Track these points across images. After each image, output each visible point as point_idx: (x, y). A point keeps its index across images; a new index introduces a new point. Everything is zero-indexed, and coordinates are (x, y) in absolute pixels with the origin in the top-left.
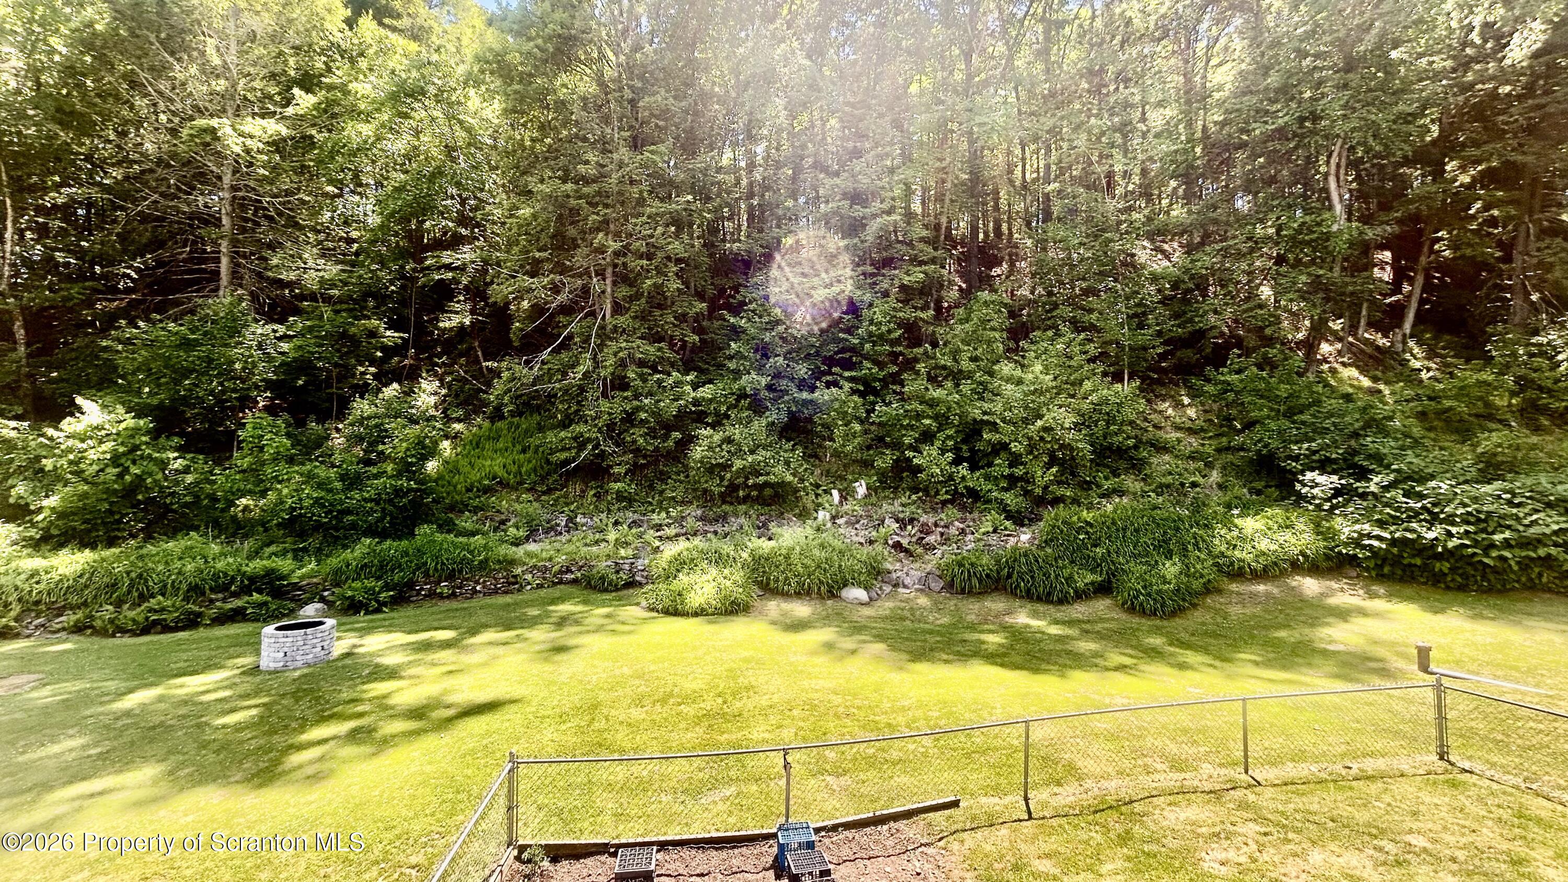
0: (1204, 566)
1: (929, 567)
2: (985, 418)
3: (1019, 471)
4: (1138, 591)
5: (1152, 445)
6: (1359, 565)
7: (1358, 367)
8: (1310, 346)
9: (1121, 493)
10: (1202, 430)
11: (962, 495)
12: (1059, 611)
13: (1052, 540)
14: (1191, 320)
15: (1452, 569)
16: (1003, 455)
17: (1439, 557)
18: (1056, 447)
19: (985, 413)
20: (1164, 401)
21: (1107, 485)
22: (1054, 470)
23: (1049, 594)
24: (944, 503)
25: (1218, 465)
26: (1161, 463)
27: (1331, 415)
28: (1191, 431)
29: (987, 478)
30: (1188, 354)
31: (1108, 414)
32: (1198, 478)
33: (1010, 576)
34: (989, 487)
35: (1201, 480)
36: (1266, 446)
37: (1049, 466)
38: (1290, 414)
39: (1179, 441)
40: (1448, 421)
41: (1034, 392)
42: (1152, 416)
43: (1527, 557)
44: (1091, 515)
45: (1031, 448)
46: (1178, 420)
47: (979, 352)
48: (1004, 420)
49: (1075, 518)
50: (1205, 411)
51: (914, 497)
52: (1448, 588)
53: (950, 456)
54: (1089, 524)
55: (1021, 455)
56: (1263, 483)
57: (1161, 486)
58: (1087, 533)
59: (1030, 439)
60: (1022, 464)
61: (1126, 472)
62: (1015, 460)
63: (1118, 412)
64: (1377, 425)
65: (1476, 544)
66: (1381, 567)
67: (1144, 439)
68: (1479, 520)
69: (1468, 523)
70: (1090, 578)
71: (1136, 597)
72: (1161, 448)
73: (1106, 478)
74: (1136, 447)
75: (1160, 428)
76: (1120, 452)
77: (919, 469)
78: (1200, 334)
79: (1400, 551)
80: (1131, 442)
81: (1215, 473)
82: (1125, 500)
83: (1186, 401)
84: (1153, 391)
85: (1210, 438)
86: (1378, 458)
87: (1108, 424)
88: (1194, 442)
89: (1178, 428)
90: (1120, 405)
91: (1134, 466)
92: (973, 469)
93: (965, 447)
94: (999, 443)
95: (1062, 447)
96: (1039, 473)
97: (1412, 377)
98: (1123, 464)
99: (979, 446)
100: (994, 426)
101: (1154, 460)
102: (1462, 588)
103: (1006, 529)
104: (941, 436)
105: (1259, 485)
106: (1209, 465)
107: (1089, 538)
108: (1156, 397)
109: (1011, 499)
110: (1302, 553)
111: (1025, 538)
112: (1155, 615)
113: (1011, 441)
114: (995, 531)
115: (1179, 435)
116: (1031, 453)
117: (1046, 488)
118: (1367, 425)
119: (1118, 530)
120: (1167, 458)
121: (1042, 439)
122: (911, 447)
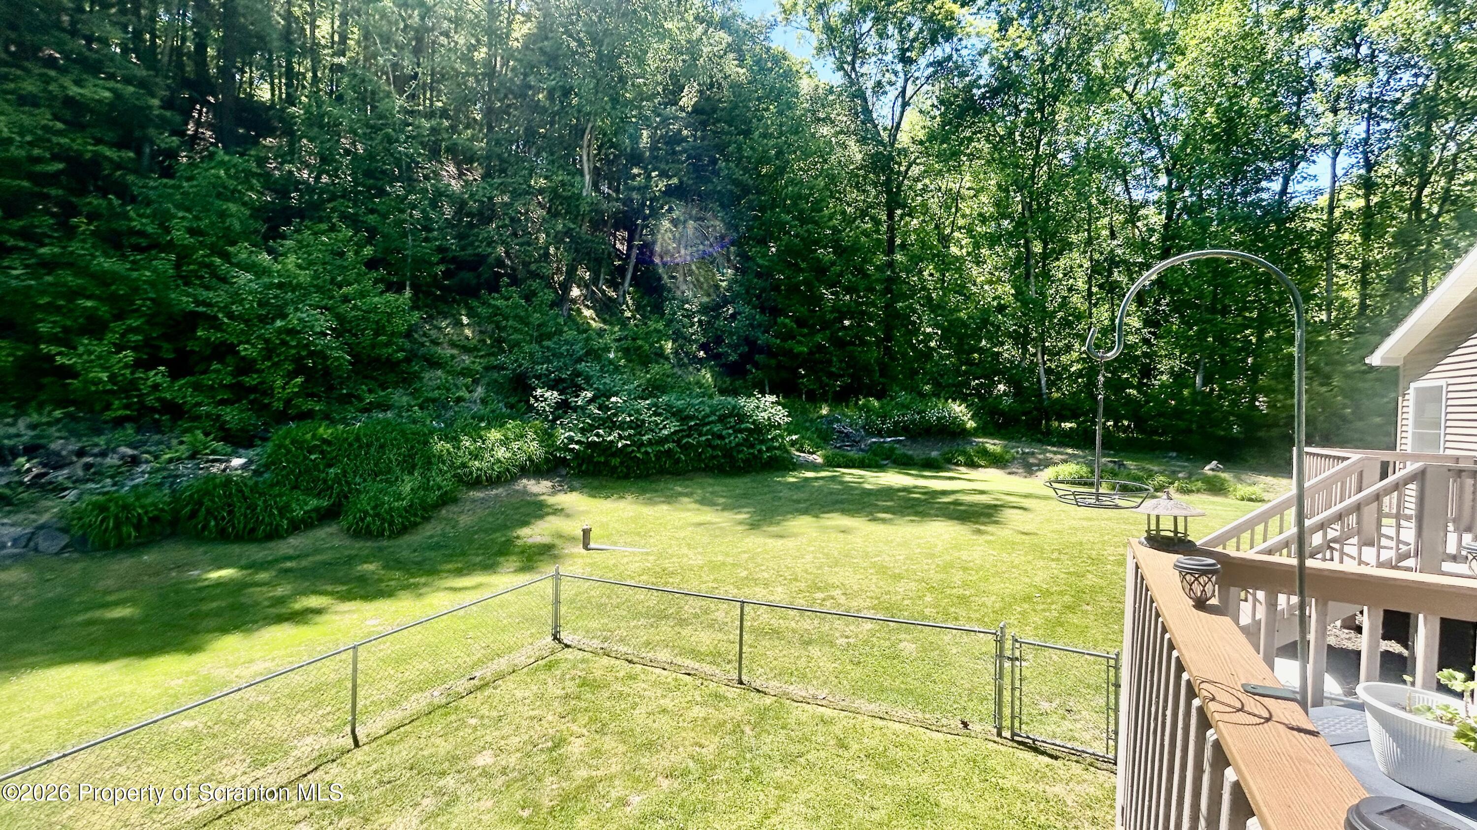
0: (442, 480)
1: (45, 518)
2: (201, 309)
3: (252, 380)
4: (366, 513)
5: (427, 360)
6: (569, 465)
7: (595, 311)
8: (566, 287)
9: (384, 407)
10: (475, 349)
11: (153, 410)
12: (264, 549)
13: (273, 463)
14: (472, 244)
15: (622, 463)
16: (230, 359)
17: (614, 455)
18: (304, 353)
19: (198, 303)
20: (446, 318)
21: (369, 398)
22: (299, 380)
23: (253, 530)
24: (119, 422)
25: (484, 381)
26: (434, 377)
27: (567, 342)
28: (466, 349)
29: (197, 387)
30: (467, 276)
31: (377, 323)
32: (463, 393)
33: (193, 514)
34: (199, 399)
35: (467, 395)
36: (520, 366)
37: (292, 375)
38: (540, 340)
39: (453, 357)
40: (639, 356)
41: (280, 286)
42: (432, 332)
43: (659, 451)
44: (330, 431)
45: (269, 352)
46: (455, 338)
47: (204, 224)
48: (231, 316)
49: (309, 436)
50: (481, 332)
51: (58, 413)
52: (619, 478)
53: (128, 355)
54: (325, 441)
55: (254, 361)
56: (516, 399)
57: (428, 400)
58: (322, 452)
59: (267, 341)
60: (258, 371)
61: (396, 386)
62: (246, 366)
63: (388, 321)
64: (595, 354)
65: (634, 443)
66: (580, 465)
67: (420, 353)
68: (638, 426)
69: (631, 428)
70: (313, 503)
71: (362, 520)
72: (434, 363)
73: (370, 391)
74: (408, 360)
75: (438, 344)
76: (391, 365)
77: (69, 372)
78: (481, 260)
79: (593, 452)
80: (400, 355)
81: (479, 389)
82: (389, 414)
83: (465, 320)
84: (436, 308)
85: (481, 357)
86: (588, 379)
87: (377, 334)
88: (467, 359)
89: (453, 344)
90: (390, 315)
91: (404, 380)
92: (175, 374)
93: (166, 346)
94: (223, 343)
95: (312, 354)
96: (279, 382)
97: (624, 323)
98: (392, 377)
99: (191, 346)
100: (213, 322)
101: (427, 375)
102: (626, 477)
103: (214, 452)
104: (118, 327)
105: (512, 400)
106: (476, 382)
107: (323, 458)
108: (439, 313)
109: (232, 415)
110: (530, 459)
111: (237, 462)
112: (383, 535)
113: (240, 343)
114: (192, 457)
115: (455, 352)
116: (269, 358)
117: (288, 402)
118: (588, 354)
119: (360, 447)
120: (439, 372)
121: (284, 343)
122: (54, 340)
